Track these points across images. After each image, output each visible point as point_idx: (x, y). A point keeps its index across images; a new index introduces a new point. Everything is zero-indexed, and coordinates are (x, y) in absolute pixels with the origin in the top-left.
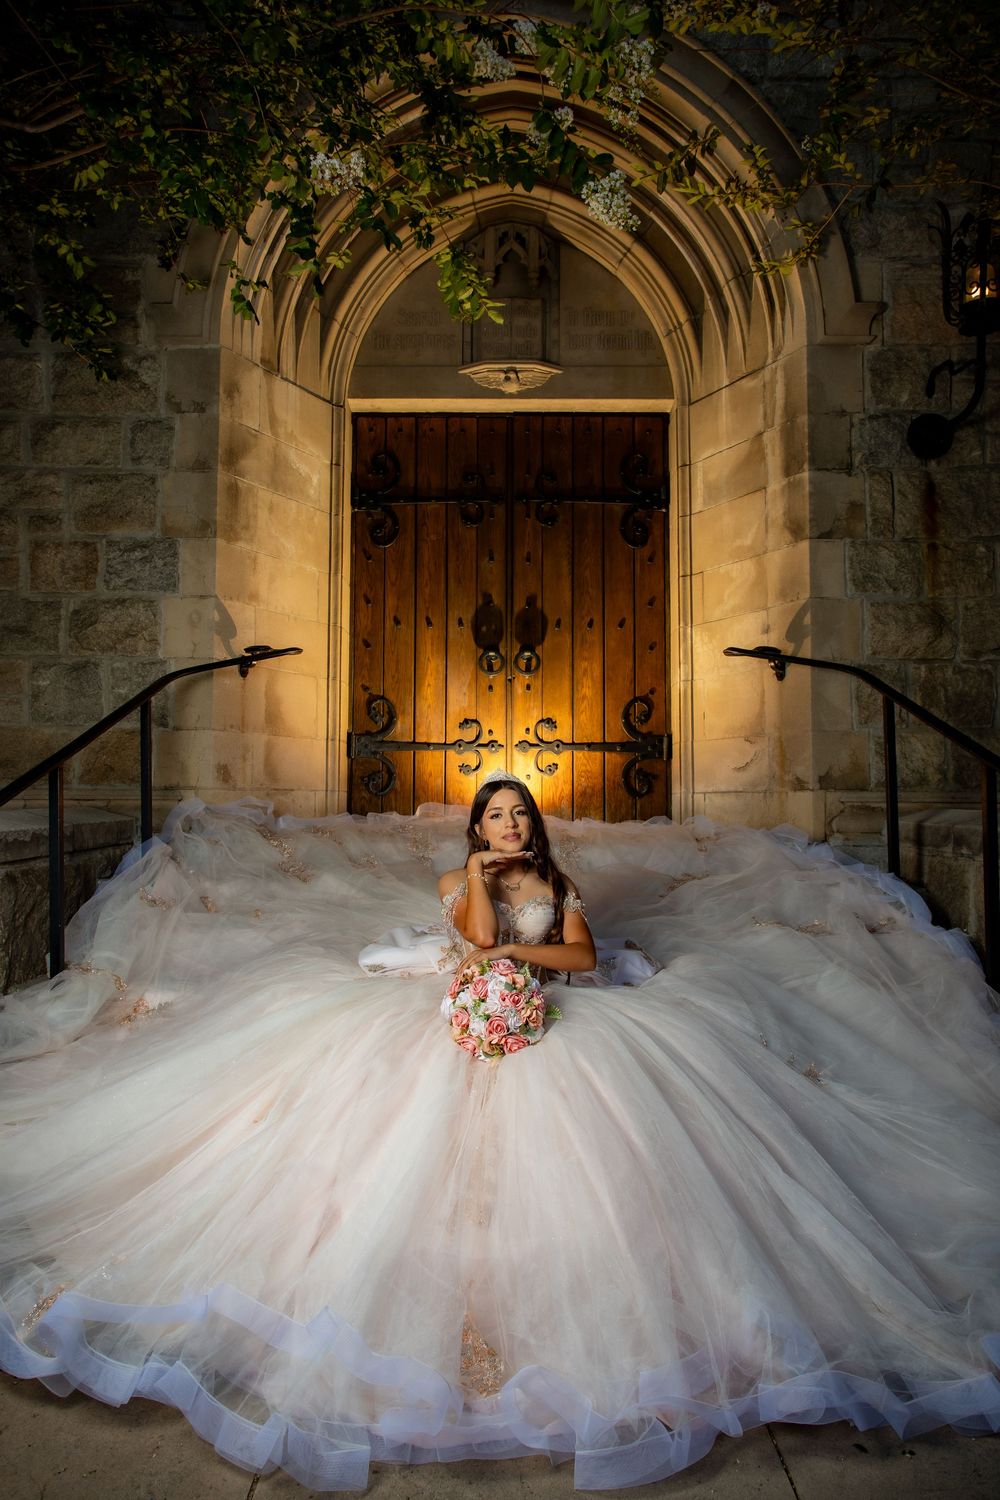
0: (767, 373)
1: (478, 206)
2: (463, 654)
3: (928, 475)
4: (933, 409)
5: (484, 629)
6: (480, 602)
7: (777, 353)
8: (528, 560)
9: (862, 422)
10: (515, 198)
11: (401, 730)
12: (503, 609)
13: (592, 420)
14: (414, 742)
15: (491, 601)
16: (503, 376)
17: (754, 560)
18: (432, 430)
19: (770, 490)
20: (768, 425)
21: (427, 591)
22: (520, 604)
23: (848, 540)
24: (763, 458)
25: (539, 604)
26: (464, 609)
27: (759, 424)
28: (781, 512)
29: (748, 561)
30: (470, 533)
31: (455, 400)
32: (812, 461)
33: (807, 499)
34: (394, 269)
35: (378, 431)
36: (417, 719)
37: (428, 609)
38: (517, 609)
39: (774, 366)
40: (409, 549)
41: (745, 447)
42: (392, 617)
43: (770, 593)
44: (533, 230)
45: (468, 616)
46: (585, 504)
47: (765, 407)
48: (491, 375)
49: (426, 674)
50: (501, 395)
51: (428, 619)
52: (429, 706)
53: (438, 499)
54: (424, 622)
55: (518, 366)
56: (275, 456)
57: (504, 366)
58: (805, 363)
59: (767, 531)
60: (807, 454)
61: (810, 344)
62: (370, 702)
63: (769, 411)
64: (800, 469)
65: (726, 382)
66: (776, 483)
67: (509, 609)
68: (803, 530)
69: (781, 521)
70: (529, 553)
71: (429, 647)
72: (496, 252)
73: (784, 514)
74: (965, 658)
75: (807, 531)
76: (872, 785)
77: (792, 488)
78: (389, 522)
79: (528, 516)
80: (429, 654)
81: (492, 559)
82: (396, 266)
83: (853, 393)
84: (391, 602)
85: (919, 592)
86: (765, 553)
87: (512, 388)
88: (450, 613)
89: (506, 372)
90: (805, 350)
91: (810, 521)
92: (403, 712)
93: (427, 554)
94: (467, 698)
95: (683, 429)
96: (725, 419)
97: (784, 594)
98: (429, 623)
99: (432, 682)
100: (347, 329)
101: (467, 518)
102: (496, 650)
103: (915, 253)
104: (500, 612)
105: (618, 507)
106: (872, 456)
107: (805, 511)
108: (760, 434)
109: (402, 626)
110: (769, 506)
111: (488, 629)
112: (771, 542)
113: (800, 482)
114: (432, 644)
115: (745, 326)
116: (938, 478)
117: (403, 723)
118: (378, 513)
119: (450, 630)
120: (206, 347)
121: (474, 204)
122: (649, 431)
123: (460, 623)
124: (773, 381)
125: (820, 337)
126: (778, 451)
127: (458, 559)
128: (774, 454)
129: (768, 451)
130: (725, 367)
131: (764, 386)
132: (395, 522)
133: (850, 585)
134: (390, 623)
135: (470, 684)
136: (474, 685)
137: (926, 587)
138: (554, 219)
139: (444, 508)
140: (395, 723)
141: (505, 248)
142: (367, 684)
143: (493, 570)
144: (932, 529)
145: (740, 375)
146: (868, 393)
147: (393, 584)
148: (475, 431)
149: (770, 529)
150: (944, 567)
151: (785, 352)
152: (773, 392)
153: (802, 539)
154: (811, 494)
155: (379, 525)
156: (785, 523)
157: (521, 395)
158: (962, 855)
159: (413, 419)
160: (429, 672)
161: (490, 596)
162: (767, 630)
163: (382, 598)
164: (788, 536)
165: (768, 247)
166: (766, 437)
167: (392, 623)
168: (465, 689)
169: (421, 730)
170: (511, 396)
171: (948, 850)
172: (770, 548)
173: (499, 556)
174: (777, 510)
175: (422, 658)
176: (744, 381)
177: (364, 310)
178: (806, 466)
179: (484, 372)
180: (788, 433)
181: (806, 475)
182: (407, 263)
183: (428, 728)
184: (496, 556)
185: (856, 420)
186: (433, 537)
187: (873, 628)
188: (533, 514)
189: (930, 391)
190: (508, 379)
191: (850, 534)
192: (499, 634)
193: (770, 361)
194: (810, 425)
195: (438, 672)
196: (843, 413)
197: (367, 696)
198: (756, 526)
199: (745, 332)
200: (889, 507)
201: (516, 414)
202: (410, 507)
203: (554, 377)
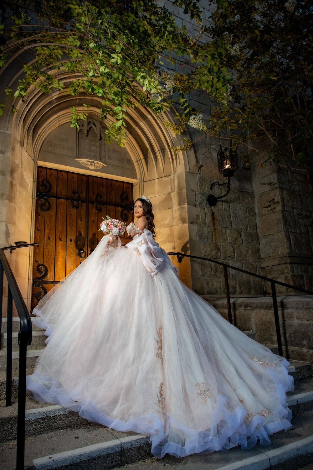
0: (171, 177)
1: (84, 111)
2: (72, 251)
3: (212, 210)
4: (212, 194)
5: (79, 243)
6: (78, 234)
7: (175, 172)
8: (93, 222)
9: (198, 194)
10: (95, 112)
11: (50, 277)
12: (85, 237)
13: (112, 181)
14: (54, 281)
15: (81, 234)
16: (90, 163)
17: (169, 228)
18: (62, 176)
19: (174, 209)
20: (173, 190)
21: (60, 228)
22: (90, 236)
23: (197, 225)
24: (171, 200)
25: (96, 236)
26: (72, 236)
27: (169, 190)
28: (178, 215)
29: (167, 228)
30: (75, 211)
31: (74, 168)
32: (188, 202)
33: (187, 212)
34: (56, 123)
35: (44, 173)
36: (56, 273)
37: (60, 235)
38: (89, 237)
39: (174, 175)
40: (54, 214)
41: (164, 196)
42: (47, 236)
43: (175, 238)
44: (98, 123)
45: (74, 239)
46: (110, 207)
47: (171, 186)
48: (86, 162)
49: (59, 257)
50: (88, 169)
51: (60, 238)
52: (60, 269)
53: (64, 199)
54: (59, 239)
55: (95, 161)
56: (22, 175)
57: (91, 161)
58: (185, 176)
59: (173, 220)
60: (186, 200)
61: (186, 172)
62: (38, 266)
63: (172, 187)
64: (184, 204)
65: (157, 177)
66: (176, 207)
67: (87, 237)
68: (186, 221)
69: (178, 217)
70: (93, 220)
71: (60, 248)
72: (87, 126)
73: (179, 216)
74: (223, 258)
75: (187, 221)
76: (206, 293)
77: (181, 209)
78: (47, 204)
79: (93, 208)
80: (60, 250)
81: (81, 220)
82: (57, 122)
83: (195, 186)
84: (47, 231)
85: (212, 241)
86: (173, 226)
87: (92, 168)
88: (68, 237)
89: (91, 162)
90: (184, 173)
91: (188, 218)
92: (50, 270)
93: (60, 216)
94: (73, 266)
95: (142, 188)
96: (157, 188)
97: (179, 238)
98: (60, 240)
99: (61, 260)
100: (40, 138)
101: (74, 206)
102: (83, 250)
103: (206, 154)
104: (84, 238)
105: (120, 209)
106: (200, 203)
107: (186, 215)
108: (170, 193)
109: (51, 240)
110: (174, 213)
111: (80, 243)
112: (175, 223)
113: (184, 207)
114: (61, 247)
115: (163, 163)
116: (214, 211)
117: (50, 274)
118: (43, 201)
119: (68, 242)
120: (6, 132)
121: (83, 110)
122: (128, 188)
123: (71, 241)
124: (174, 179)
125: (188, 170)
126: (176, 198)
127: (70, 219)
128: (175, 199)
129: (173, 198)
130: (156, 173)
131: (171, 180)
132: (49, 204)
133: (198, 237)
134: (46, 239)
135: (74, 262)
136: (75, 262)
137: (214, 239)
138: (106, 122)
139: (66, 201)
140: (47, 274)
141: (90, 126)
142: (37, 260)
143: (82, 224)
144: (214, 225)
145: (162, 176)
146: (199, 186)
147: (48, 225)
148: (76, 179)
149: (174, 220)
150: (217, 234)
151: (177, 172)
152: (174, 182)
153: (186, 223)
154: (188, 211)
155: (44, 205)
156: (179, 218)
157: (94, 170)
158: (248, 310)
159: (56, 171)
160: (60, 256)
161: (81, 232)
162: (174, 248)
163: (43, 230)
164: (181, 222)
165: (173, 144)
166: (172, 194)
167: (47, 238)
168: (72, 263)
169: (57, 277)
170: (91, 170)
171: (242, 309)
172: (174, 225)
173: (84, 219)
174: (177, 214)
175: (57, 251)
176: (163, 178)
177: (46, 133)
178: (186, 203)
179: (83, 161)
180: (179, 194)
181: (186, 206)
182: (61, 122)
183: (60, 276)
184: (83, 219)
185: (196, 193)
186: (62, 211)
187: (204, 249)
188: (95, 207)
189: (211, 189)
190: (91, 164)
191: (197, 223)
192: (83, 245)
193: (172, 174)
194: (187, 193)
195: (63, 257)
196: (193, 191)
197: (37, 264)
198: (169, 218)
199: (164, 165)
200: (205, 217)
201: (89, 176)
202: (54, 200)
203: (104, 167)
